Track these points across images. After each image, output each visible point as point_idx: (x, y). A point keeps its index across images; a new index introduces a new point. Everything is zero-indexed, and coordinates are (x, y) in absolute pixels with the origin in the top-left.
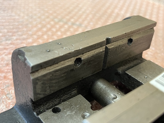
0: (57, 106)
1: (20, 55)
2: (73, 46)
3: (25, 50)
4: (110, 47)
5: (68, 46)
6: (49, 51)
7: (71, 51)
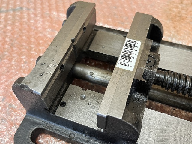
0: (62, 102)
1: (23, 88)
2: (54, 61)
3: (25, 84)
4: (76, 44)
5: (51, 63)
6: (42, 75)
7: (56, 66)
